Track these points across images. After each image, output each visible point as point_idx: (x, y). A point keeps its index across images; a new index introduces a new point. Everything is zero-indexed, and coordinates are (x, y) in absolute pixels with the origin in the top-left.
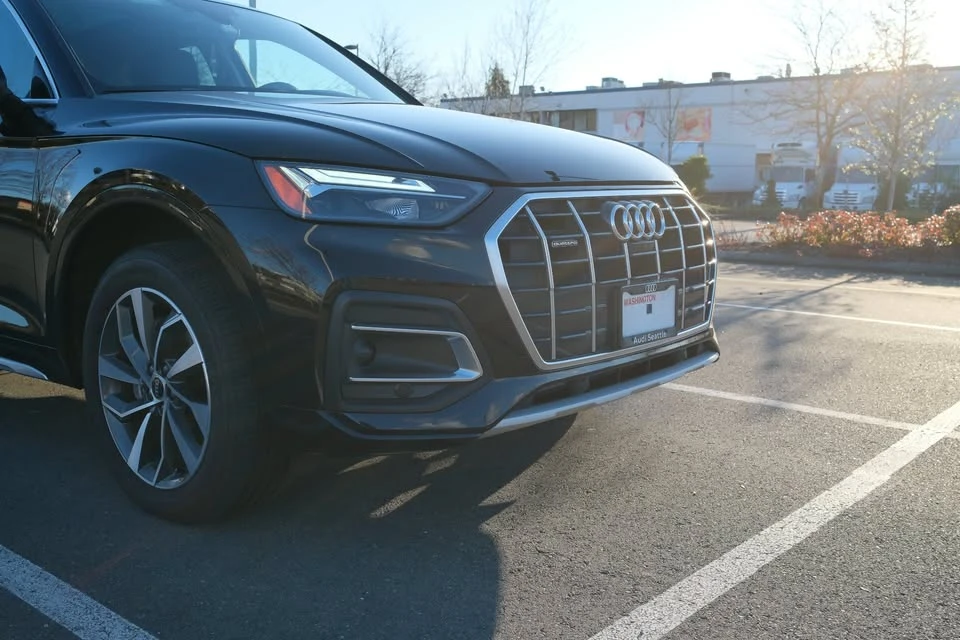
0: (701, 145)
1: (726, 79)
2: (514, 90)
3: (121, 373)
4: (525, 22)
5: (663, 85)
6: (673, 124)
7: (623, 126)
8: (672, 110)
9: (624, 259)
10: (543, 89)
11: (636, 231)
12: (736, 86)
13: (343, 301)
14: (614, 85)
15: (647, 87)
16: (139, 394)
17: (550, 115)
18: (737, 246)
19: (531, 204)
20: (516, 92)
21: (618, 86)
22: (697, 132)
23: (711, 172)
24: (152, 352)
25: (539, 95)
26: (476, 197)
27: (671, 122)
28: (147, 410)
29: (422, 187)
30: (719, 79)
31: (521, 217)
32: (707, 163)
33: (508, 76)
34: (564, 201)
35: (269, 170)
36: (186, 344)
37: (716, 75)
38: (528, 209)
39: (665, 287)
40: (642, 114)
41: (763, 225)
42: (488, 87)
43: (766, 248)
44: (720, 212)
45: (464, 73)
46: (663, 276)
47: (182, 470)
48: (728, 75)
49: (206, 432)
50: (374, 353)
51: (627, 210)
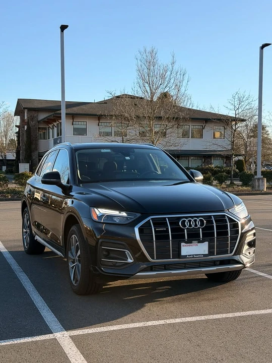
3: (72, 255)
9: (184, 234)
13: (100, 241)
19: (152, 219)
24: (75, 251)
28: (74, 266)
29: (124, 214)
34: (165, 218)
35: (92, 209)
39: (203, 242)
46: (203, 239)
49: (80, 271)
50: (108, 254)
51: (187, 220)
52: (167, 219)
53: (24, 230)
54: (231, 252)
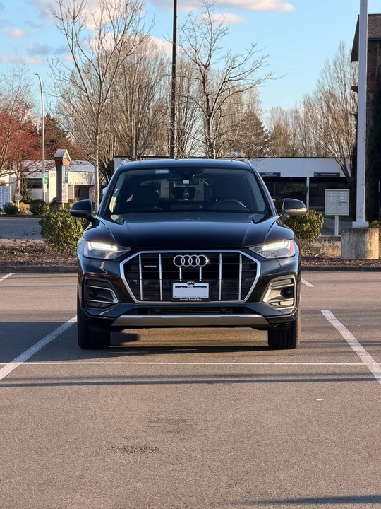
13: (86, 279)
38: (140, 256)
50: (95, 294)
51: (183, 257)
54: (242, 298)
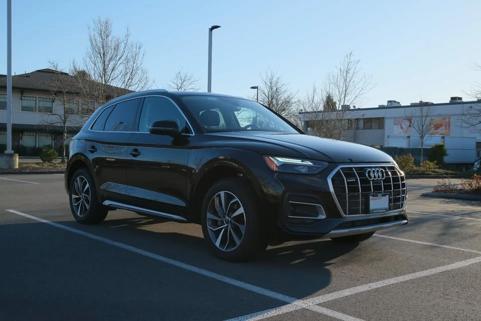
0: (443, 138)
1: (459, 101)
2: (339, 107)
3: (214, 216)
4: (345, 74)
5: (422, 105)
6: (424, 127)
7: (399, 126)
8: (424, 118)
9: (370, 186)
10: (354, 107)
11: (375, 177)
12: (465, 105)
13: (287, 195)
14: (394, 105)
15: (413, 105)
16: (219, 223)
17: (358, 121)
18: (451, 191)
19: (341, 168)
20: (340, 109)
21: (397, 105)
22: (442, 130)
23: (448, 153)
24: (226, 211)
25: (352, 110)
26: (324, 167)
27: (423, 126)
28: (222, 228)
29: (309, 163)
30: (455, 101)
31: (338, 173)
32: (445, 148)
33: (335, 99)
34: (351, 167)
35: (266, 158)
36: (239, 207)
37: (453, 99)
38: (340, 170)
39: (385, 195)
40: (410, 121)
41: (465, 180)
42: (324, 106)
43: (467, 192)
44: (451, 174)
45: (313, 101)
46: (384, 192)
47: (235, 244)
48: (460, 99)
49: (243, 233)
50: (295, 210)
51: (372, 171)
52: (354, 169)
53: (74, 196)
54: (402, 207)
